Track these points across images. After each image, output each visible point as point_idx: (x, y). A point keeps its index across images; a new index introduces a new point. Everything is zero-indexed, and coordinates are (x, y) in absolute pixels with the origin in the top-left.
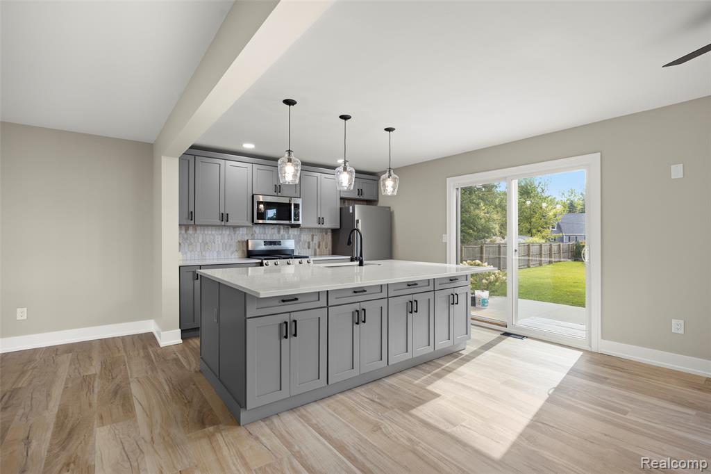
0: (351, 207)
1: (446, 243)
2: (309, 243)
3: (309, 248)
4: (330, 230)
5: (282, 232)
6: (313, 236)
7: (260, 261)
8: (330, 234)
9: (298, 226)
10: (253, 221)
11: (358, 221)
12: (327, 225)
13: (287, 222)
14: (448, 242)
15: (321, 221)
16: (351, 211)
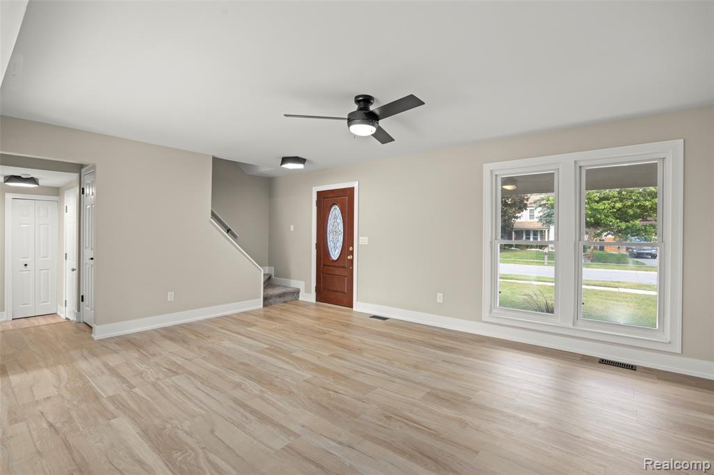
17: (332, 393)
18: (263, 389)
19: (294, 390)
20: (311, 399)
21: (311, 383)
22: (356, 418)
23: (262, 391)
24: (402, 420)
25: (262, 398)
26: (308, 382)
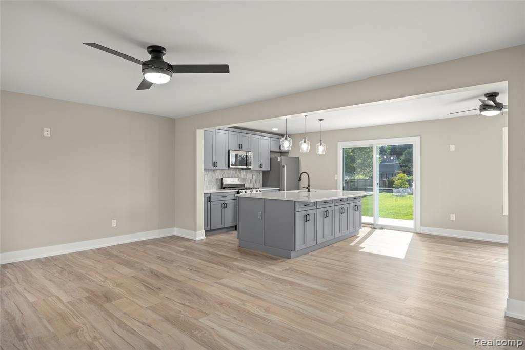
0: (279, 158)
1: (337, 180)
2: (251, 180)
3: (251, 183)
4: (261, 172)
5: (237, 173)
6: (253, 175)
7: (237, 191)
8: (261, 174)
9: (250, 169)
10: (229, 167)
11: (284, 167)
12: (264, 169)
13: (245, 167)
14: (338, 179)
15: (261, 166)
16: (279, 160)
17: (187, 304)
18: (244, 307)
19: (218, 306)
20: (205, 300)
21: (202, 312)
22: (179, 290)
23: (244, 305)
24: (153, 288)
25: (242, 300)
26: (205, 313)
